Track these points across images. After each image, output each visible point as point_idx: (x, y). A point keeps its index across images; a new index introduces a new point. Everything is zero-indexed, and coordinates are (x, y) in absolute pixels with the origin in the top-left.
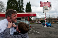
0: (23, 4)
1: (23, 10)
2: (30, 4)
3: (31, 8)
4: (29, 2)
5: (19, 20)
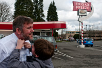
0: (43, 6)
1: (43, 18)
2: (55, 7)
3: (56, 14)
4: (54, 3)
5: (36, 36)
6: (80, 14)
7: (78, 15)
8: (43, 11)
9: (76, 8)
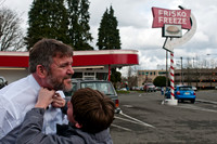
0: (88, 16)
1: (89, 42)
2: (114, 19)
3: (117, 33)
5: (74, 80)
7: (163, 36)
9: (160, 20)
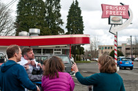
6: (111, 22)
7: (109, 23)
8: (60, 16)
9: (107, 13)
